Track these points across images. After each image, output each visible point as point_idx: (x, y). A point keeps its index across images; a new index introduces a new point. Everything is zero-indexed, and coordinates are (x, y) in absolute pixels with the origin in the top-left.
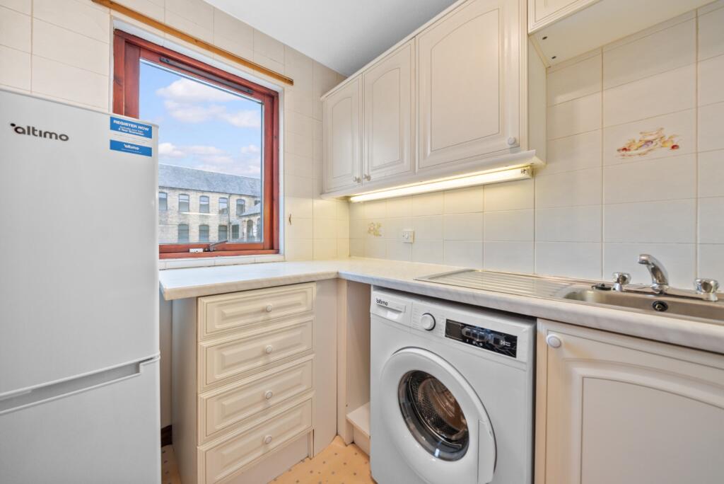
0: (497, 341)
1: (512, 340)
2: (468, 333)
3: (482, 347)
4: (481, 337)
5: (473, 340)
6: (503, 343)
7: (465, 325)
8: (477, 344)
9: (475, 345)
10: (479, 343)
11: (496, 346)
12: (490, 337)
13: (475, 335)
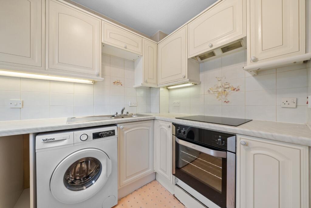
0: (110, 133)
1: (114, 131)
2: (101, 134)
3: (107, 137)
4: (106, 134)
5: (103, 136)
6: (112, 133)
7: (100, 132)
8: (105, 137)
9: (104, 137)
10: (105, 136)
11: (110, 134)
12: (108, 133)
13: (104, 134)
